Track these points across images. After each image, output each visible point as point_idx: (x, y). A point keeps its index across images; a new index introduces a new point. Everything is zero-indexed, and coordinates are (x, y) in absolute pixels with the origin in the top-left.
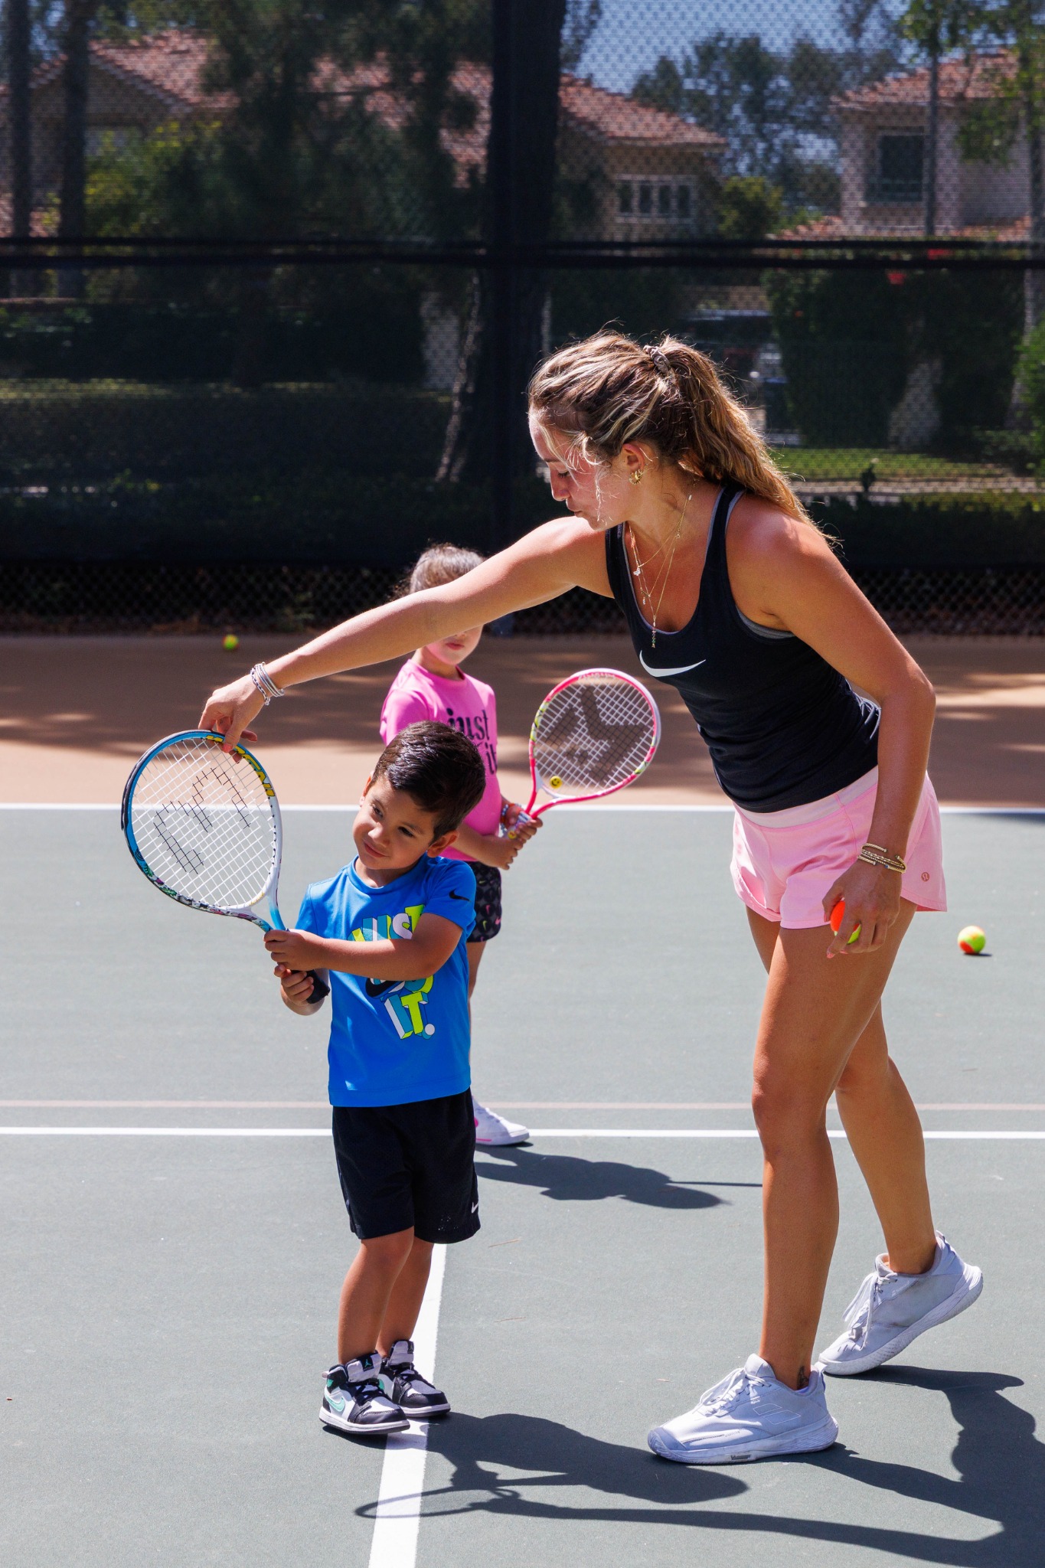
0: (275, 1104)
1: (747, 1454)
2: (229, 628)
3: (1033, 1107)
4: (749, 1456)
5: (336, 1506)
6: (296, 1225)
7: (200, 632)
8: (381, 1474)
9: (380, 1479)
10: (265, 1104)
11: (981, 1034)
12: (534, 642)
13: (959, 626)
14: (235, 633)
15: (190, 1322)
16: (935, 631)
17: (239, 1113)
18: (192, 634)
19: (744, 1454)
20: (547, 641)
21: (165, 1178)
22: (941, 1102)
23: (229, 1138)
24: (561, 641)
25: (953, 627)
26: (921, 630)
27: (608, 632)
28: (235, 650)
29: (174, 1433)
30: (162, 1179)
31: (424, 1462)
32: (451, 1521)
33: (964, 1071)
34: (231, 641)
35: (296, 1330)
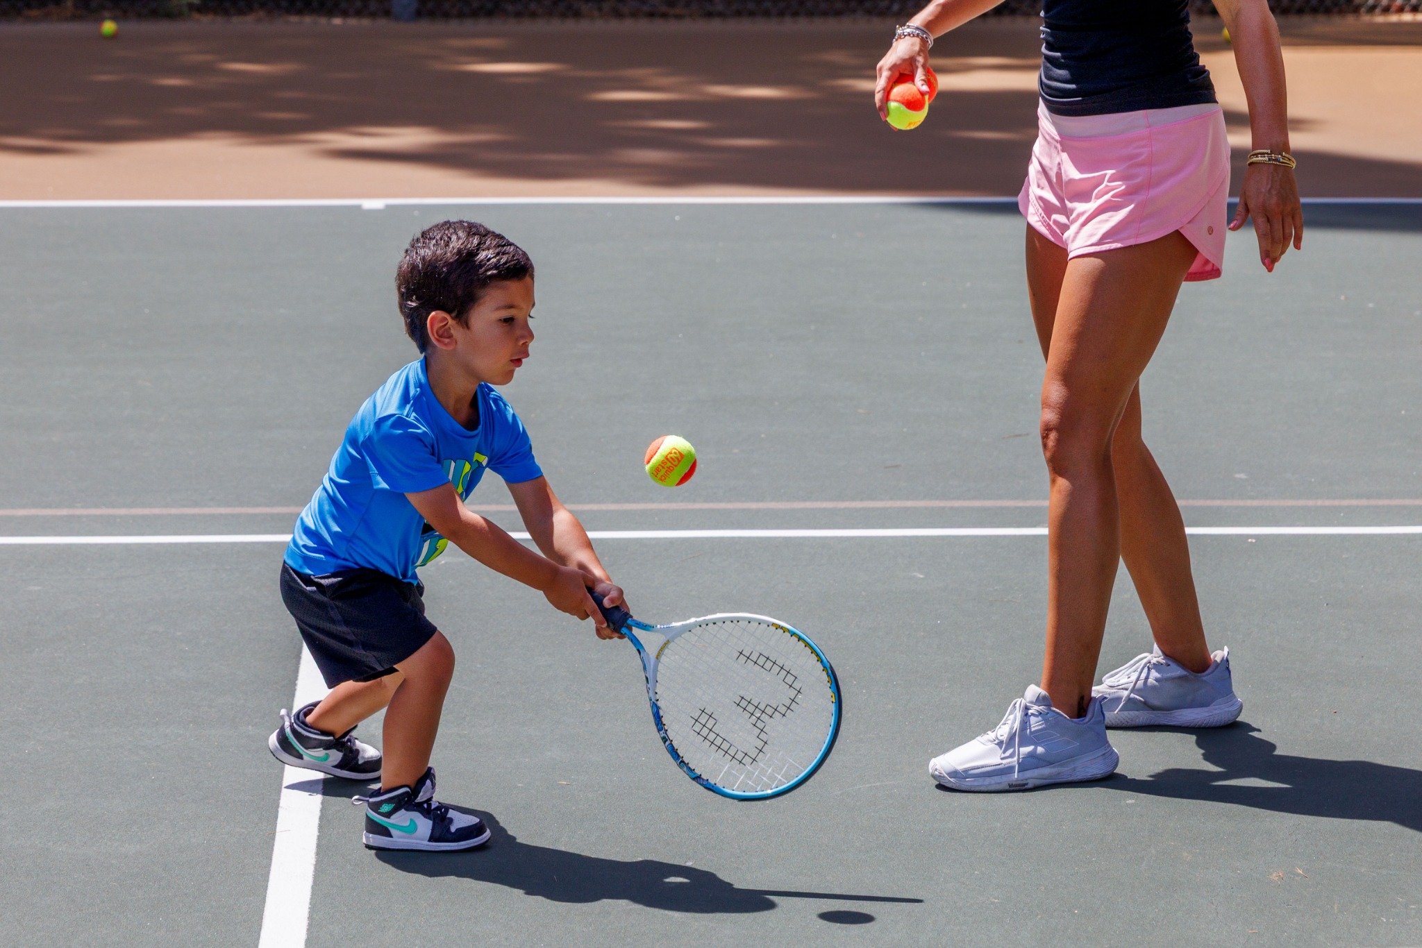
0: (156, 511)
1: (1025, 782)
2: (106, 14)
3: (956, 504)
4: (1027, 784)
5: (221, 913)
6: (179, 634)
7: (74, 18)
8: (268, 881)
9: (267, 886)
10: (147, 511)
11: (905, 430)
12: (439, 26)
13: (896, 7)
14: (114, 19)
15: (67, 733)
16: (869, 12)
17: (118, 520)
18: (66, 19)
19: (1022, 782)
20: (454, 25)
21: (39, 588)
22: (862, 500)
23: (108, 545)
24: (469, 25)
25: (889, 8)
26: (854, 11)
27: (518, 15)
28: (114, 37)
29: (51, 843)
30: (36, 588)
31: (312, 868)
32: (340, 926)
33: (886, 467)
34: (109, 27)
35: (179, 739)
